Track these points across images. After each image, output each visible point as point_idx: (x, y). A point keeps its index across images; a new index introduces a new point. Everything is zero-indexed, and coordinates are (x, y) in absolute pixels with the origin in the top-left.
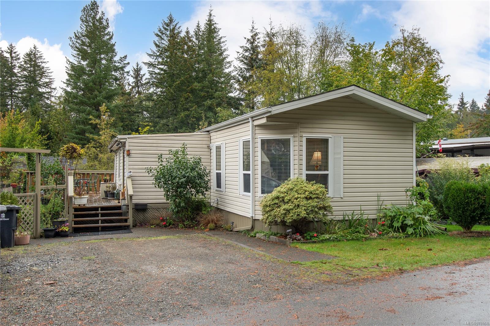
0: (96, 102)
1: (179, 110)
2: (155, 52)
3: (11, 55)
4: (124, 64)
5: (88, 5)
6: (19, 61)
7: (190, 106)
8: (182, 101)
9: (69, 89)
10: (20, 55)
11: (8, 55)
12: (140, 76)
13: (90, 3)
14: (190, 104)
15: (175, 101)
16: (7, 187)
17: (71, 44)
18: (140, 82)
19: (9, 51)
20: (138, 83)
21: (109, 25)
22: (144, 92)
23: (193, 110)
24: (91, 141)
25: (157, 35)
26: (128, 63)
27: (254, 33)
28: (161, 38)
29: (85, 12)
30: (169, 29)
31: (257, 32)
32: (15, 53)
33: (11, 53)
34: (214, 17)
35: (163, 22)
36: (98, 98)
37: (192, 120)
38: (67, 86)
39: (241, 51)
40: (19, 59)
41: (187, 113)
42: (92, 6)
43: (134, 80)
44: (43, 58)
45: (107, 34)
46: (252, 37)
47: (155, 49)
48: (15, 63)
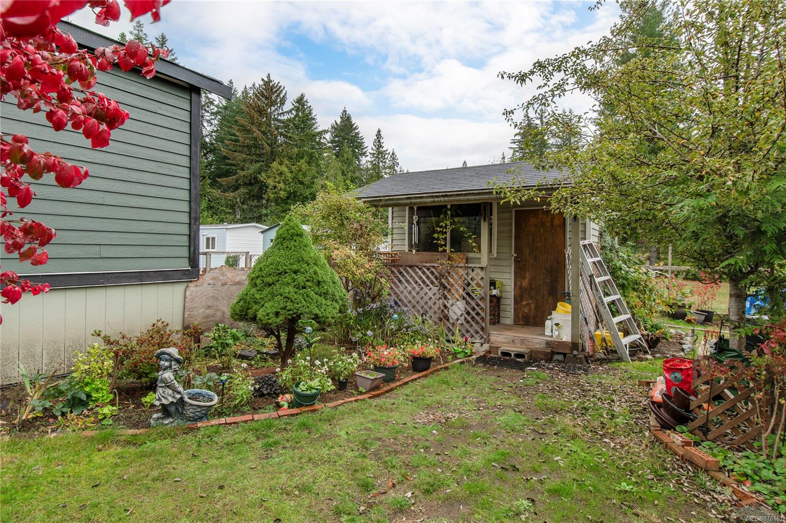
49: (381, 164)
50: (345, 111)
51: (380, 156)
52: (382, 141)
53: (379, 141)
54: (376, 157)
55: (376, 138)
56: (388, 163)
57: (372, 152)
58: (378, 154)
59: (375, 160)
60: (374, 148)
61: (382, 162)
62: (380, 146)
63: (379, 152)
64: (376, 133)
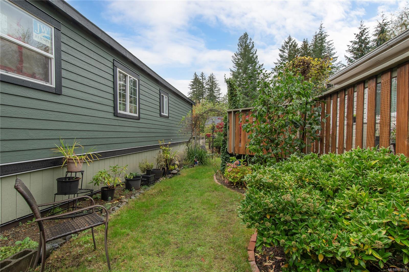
2: (280, 60)
4: (262, 69)
5: (242, 36)
6: (206, 80)
10: (206, 77)
13: (243, 34)
16: (202, 139)
17: (233, 60)
21: (254, 46)
25: (281, 50)
26: (264, 69)
27: (362, 30)
28: (283, 51)
29: (241, 40)
30: (289, 45)
31: (366, 28)
32: (204, 76)
33: (202, 77)
34: (324, 28)
39: (351, 44)
40: (206, 79)
42: (244, 36)
44: (216, 79)
45: (251, 54)
46: (360, 32)
47: (279, 58)
48: (204, 81)
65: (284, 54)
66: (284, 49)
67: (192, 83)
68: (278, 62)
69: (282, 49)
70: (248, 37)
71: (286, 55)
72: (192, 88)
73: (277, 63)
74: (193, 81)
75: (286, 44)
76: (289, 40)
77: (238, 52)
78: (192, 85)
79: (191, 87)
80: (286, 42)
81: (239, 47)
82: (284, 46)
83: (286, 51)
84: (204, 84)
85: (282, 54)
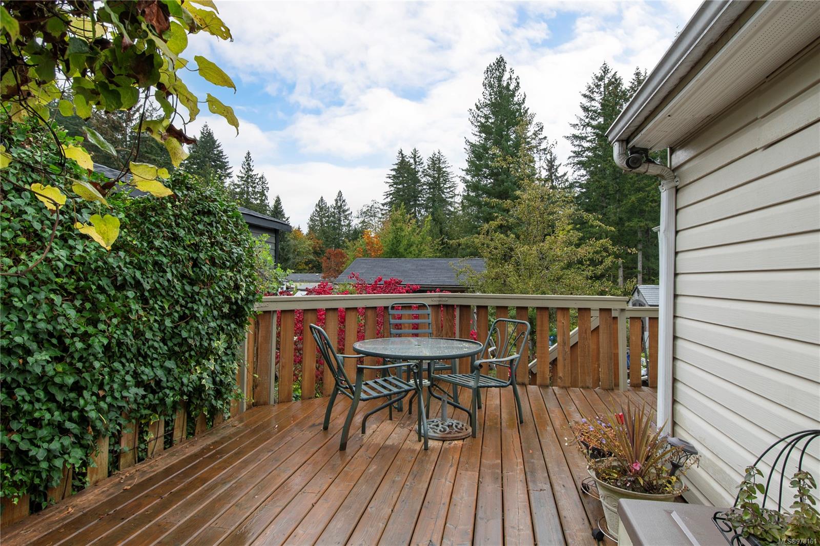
0: (503, 189)
1: (627, 193)
2: (583, 118)
3: (415, 160)
4: (540, 139)
5: (492, 64)
6: (423, 166)
7: (645, 184)
8: (631, 179)
9: (469, 178)
10: (423, 159)
11: (412, 161)
12: (555, 167)
13: (495, 61)
14: (645, 181)
15: (618, 180)
17: (471, 118)
18: (555, 175)
19: (413, 156)
20: (552, 177)
21: (520, 85)
22: (560, 186)
23: (653, 189)
24: (496, 215)
25: (585, 96)
26: (545, 138)
28: (590, 97)
29: (489, 73)
30: (602, 84)
32: (418, 157)
33: (415, 158)
35: (593, 76)
36: (505, 184)
37: (651, 206)
38: (467, 174)
40: (422, 163)
41: (641, 195)
42: (497, 63)
43: (547, 173)
44: (447, 162)
45: (514, 103)
47: (582, 114)
48: (419, 168)
49: (250, 189)
50: (206, 126)
51: (249, 180)
52: (251, 164)
53: (249, 164)
54: (245, 181)
55: (245, 160)
56: (259, 189)
57: (241, 175)
58: (248, 178)
59: (243, 184)
60: (242, 170)
61: (252, 186)
62: (249, 170)
63: (248, 176)
64: (245, 155)
65: (593, 103)
66: (593, 93)
67: (394, 173)
68: (578, 122)
69: (588, 93)
70: (507, 66)
71: (597, 105)
72: (395, 183)
73: (577, 125)
74: (396, 167)
75: (596, 81)
76: (604, 72)
77: (483, 100)
78: (394, 176)
79: (392, 181)
80: (597, 77)
81: (486, 88)
82: (592, 86)
83: (598, 97)
84: (420, 173)
85: (589, 104)
